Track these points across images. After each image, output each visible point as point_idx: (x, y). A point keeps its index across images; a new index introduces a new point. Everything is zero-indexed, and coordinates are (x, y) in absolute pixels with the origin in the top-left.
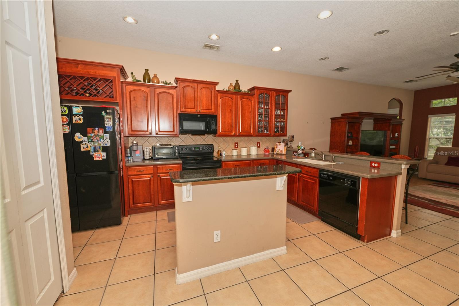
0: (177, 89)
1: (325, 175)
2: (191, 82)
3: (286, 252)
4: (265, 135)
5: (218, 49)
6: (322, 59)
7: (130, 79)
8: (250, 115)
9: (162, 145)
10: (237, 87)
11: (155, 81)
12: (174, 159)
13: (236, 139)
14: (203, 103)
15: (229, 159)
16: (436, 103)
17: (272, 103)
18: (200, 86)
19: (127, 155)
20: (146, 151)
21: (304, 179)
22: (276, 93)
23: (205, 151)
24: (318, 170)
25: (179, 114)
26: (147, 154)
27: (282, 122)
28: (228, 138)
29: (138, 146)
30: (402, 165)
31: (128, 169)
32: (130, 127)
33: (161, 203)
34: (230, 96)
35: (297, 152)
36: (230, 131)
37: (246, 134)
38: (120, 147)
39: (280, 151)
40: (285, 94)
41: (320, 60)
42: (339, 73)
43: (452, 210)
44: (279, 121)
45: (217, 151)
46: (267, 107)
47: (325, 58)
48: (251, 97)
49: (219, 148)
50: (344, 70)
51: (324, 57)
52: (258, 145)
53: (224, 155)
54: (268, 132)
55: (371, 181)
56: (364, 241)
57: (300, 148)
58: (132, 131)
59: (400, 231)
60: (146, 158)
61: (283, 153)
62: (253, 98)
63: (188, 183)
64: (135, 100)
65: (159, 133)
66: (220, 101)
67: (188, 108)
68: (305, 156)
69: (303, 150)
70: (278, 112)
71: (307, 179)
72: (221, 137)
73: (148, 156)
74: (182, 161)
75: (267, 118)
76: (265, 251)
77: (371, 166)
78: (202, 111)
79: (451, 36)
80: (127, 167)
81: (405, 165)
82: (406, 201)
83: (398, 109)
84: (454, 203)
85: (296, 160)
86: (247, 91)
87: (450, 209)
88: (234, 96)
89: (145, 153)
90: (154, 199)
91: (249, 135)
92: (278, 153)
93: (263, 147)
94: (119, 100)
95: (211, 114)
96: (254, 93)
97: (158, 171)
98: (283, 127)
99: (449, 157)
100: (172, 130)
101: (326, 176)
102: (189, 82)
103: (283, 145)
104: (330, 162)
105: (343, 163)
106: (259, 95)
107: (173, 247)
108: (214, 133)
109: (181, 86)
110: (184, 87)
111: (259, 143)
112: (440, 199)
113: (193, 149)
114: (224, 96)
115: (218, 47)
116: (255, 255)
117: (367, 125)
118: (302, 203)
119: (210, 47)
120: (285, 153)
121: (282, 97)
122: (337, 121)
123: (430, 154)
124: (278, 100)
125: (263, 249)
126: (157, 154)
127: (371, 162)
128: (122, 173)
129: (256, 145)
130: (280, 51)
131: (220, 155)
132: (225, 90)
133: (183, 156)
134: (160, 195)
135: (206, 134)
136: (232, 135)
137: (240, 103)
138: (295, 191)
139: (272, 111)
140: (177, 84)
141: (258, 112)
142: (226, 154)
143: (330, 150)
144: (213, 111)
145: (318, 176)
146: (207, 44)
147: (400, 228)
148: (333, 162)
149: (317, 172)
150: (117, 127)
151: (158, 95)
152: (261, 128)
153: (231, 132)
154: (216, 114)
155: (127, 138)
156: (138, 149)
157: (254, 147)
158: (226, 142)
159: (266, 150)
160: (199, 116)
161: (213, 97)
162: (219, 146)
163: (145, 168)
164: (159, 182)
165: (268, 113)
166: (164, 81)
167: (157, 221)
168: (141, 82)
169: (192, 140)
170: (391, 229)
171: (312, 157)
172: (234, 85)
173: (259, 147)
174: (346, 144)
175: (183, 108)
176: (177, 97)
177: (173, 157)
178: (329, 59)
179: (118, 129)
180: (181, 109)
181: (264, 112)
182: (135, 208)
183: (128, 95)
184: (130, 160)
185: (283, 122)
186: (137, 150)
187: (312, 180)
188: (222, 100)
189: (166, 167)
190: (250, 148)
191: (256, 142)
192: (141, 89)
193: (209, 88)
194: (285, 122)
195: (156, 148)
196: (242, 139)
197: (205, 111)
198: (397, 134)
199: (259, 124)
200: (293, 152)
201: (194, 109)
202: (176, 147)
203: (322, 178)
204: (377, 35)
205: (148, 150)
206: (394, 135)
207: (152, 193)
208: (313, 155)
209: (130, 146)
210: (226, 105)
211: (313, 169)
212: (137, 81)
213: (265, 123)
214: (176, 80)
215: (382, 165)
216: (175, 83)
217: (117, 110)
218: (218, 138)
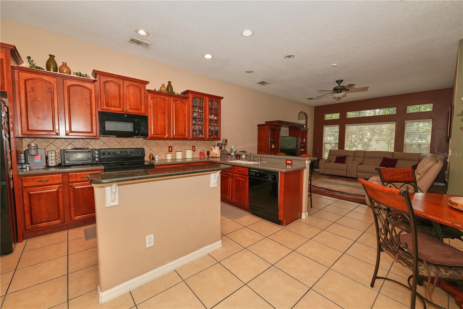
0: (96, 83)
1: (253, 173)
2: (114, 77)
3: (221, 246)
4: (199, 139)
5: (147, 46)
6: (248, 71)
7: (25, 64)
8: (184, 119)
9: (74, 149)
10: (170, 89)
11: (65, 71)
12: (92, 165)
13: (171, 143)
14: (131, 102)
15: (163, 162)
16: (328, 117)
17: (206, 107)
18: (127, 83)
19: (20, 162)
20: (51, 156)
21: (236, 178)
22: (210, 99)
23: (133, 155)
24: (248, 169)
25: (99, 112)
26: (52, 160)
27: (215, 126)
28: (161, 141)
29: (39, 150)
30: (306, 161)
31: (22, 179)
32: (25, 125)
33: (75, 219)
34: (162, 97)
35: (230, 155)
36: (163, 134)
37: (181, 137)
38: (10, 151)
39: (214, 154)
40: (218, 100)
41: (246, 72)
42: (261, 86)
43: (339, 194)
44: (213, 126)
45: (148, 156)
46: (201, 111)
47: (251, 72)
48: (185, 100)
49: (151, 152)
50: (266, 84)
52: (193, 149)
53: (157, 160)
54: (203, 136)
55: (287, 174)
56: (283, 226)
57: (232, 151)
58: (28, 129)
59: (307, 213)
60: (50, 165)
61: (218, 156)
62: (187, 102)
63: (113, 183)
64: (33, 91)
65: (70, 134)
66: (150, 102)
67: (111, 107)
68: (237, 158)
69: (235, 152)
70: (212, 117)
71: (239, 178)
72: (153, 140)
73: (54, 162)
74: (104, 167)
75: (201, 122)
76: (202, 248)
77: (287, 164)
78: (129, 111)
79: (333, 66)
80: (19, 176)
81: (308, 161)
82: (310, 191)
83: (305, 120)
84: (340, 189)
85: (229, 161)
86: (180, 94)
87: (338, 194)
88: (167, 98)
89: (50, 158)
90: (64, 215)
91: (184, 138)
92: (213, 156)
93: (198, 150)
94: (8, 90)
95: (140, 114)
96: (188, 97)
97: (69, 179)
98: (217, 131)
99: (337, 157)
100: (90, 131)
102: (112, 77)
103: (217, 148)
104: (257, 162)
105: (267, 162)
106: (193, 99)
107: (95, 266)
108: (145, 135)
109: (101, 80)
110: (105, 82)
111: (195, 146)
112: (332, 188)
113: (118, 153)
114: (155, 97)
115: (147, 44)
116: (191, 254)
117: (284, 132)
118: (235, 201)
119: (138, 43)
120: (220, 157)
121: (215, 103)
122: (262, 127)
123: (326, 156)
124: (212, 105)
125: (200, 247)
126: (68, 159)
127: (287, 160)
128: (12, 185)
129: (192, 149)
130: (211, 59)
131: (153, 160)
132: (157, 90)
133: (105, 162)
134: (73, 209)
135: (135, 137)
136: (166, 138)
137: (173, 105)
138: (229, 190)
139: (206, 115)
140: (96, 77)
141: (192, 116)
142: (160, 159)
143: (258, 152)
144: (142, 112)
145: (248, 175)
146: (134, 38)
147: (307, 211)
148: (259, 162)
149: (247, 170)
150: (4, 124)
151: (69, 88)
152: (195, 131)
153: (165, 135)
154: (147, 115)
155: (21, 139)
156: (38, 153)
157: (189, 150)
158: (158, 145)
159: (202, 154)
160: (125, 116)
161: (143, 96)
162: (150, 150)
163: (50, 177)
164: (71, 193)
165: (202, 117)
166: (78, 72)
167: (69, 242)
168: (43, 69)
169: (118, 143)
170: (301, 212)
171: (243, 158)
172: (166, 86)
173: (194, 151)
174: (270, 148)
175: (105, 106)
176: (96, 92)
177: (92, 163)
178: (253, 73)
179: (6, 126)
180: (102, 106)
181: (199, 117)
182: (34, 229)
183: (22, 84)
184: (25, 168)
185: (217, 126)
186: (38, 155)
187: (243, 179)
188: (153, 101)
189: (81, 174)
190: (185, 152)
191: (192, 146)
192: (43, 78)
193: (137, 87)
194: (218, 126)
195: (67, 152)
196: (177, 142)
197: (133, 111)
198: (304, 139)
199: (194, 128)
200: (226, 155)
201: (120, 107)
202: (96, 150)
203: (251, 176)
204: (287, 58)
205: (53, 154)
206: (303, 141)
207: (61, 207)
208: (244, 156)
209: (24, 150)
210: (157, 106)
211: (243, 168)
212: (36, 68)
213: (200, 127)
214: (94, 73)
215: (294, 162)
216: (93, 77)
217: (5, 102)
218: (149, 141)
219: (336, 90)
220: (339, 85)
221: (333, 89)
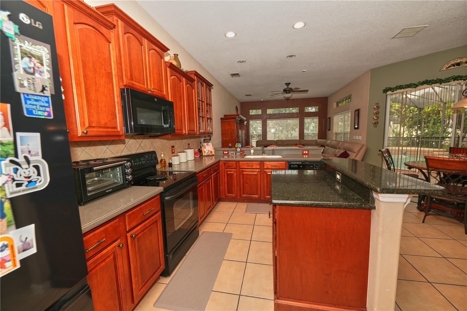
2: (135, 29)
4: (202, 134)
13: (172, 141)
14: (154, 78)
22: (206, 85)
34: (178, 75)
36: (181, 129)
39: (209, 152)
40: (210, 88)
41: (238, 62)
46: (202, 100)
47: (243, 61)
49: (163, 156)
51: (241, 60)
52: (188, 147)
54: (203, 131)
61: (213, 154)
62: (194, 86)
67: (136, 82)
68: (241, 154)
69: (240, 147)
75: (202, 113)
77: (304, 154)
78: (154, 93)
88: (182, 78)
92: (208, 154)
95: (165, 99)
96: (195, 80)
101: (296, 165)
102: (133, 27)
103: (211, 145)
106: (197, 83)
111: (189, 144)
114: (174, 74)
121: (208, 91)
122: (226, 121)
127: (303, 151)
136: (183, 135)
137: (186, 89)
141: (198, 105)
144: (165, 95)
157: (189, 150)
159: (197, 153)
160: (156, 100)
163: (104, 229)
188: (172, 80)
193: (159, 54)
194: (211, 119)
197: (157, 93)
201: (144, 84)
208: (252, 151)
210: (176, 88)
219: (285, 91)
220: (288, 87)
221: (283, 90)
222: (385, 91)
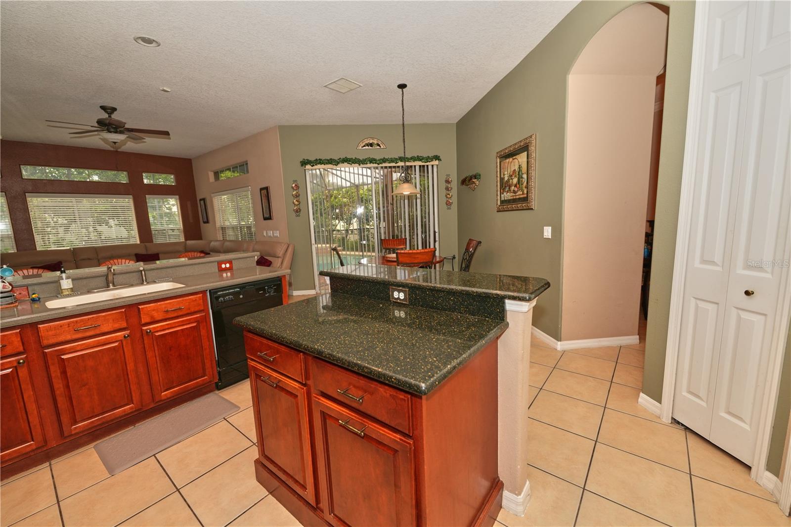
101: (231, 297)
222: (304, 163)
